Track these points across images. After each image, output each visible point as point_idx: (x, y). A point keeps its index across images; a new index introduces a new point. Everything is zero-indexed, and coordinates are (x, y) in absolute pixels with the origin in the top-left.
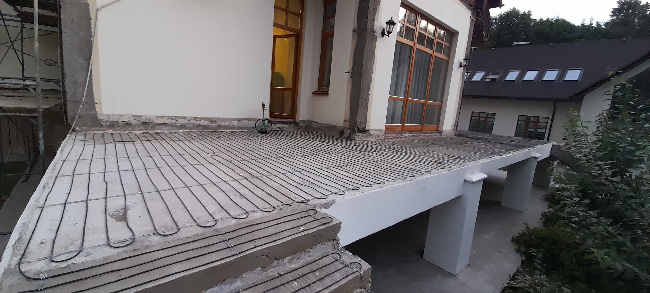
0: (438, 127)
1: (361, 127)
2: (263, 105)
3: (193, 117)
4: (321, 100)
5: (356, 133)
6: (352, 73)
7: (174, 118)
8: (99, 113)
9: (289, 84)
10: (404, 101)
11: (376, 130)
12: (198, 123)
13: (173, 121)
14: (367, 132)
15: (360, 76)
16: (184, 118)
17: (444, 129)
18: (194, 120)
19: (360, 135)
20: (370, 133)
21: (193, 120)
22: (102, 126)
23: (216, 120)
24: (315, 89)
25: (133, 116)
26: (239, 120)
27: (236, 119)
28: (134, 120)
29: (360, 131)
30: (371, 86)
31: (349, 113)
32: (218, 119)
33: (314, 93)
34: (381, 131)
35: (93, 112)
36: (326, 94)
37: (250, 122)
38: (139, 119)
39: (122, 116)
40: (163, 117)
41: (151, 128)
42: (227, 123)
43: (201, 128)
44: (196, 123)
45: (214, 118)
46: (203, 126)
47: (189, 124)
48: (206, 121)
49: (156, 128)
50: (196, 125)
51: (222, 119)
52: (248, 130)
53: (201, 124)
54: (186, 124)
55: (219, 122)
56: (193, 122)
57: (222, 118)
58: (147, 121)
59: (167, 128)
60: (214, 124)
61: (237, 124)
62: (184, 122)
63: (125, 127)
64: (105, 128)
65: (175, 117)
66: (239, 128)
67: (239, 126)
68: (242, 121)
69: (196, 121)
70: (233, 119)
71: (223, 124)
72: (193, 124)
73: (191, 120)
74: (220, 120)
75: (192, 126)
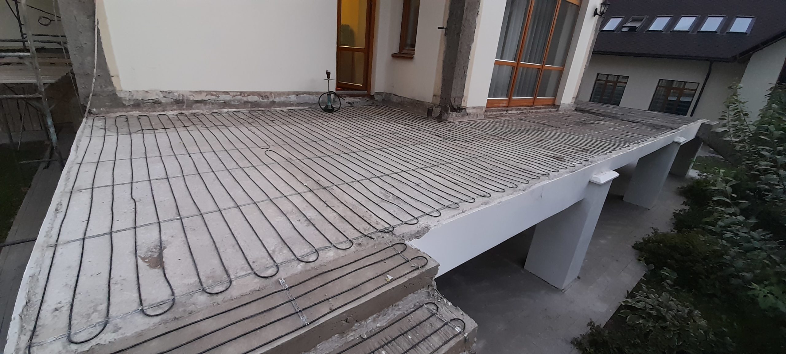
0: (555, 99)
1: (455, 105)
2: (328, 74)
3: (238, 92)
4: (403, 65)
5: (450, 112)
6: (447, 29)
7: (214, 93)
8: (118, 88)
9: (360, 44)
10: (514, 67)
11: (474, 108)
12: (245, 99)
13: (214, 97)
14: (463, 111)
15: (458, 34)
16: (227, 93)
17: (562, 102)
18: (241, 95)
19: (454, 114)
20: (467, 111)
21: (239, 95)
22: (124, 106)
23: (268, 94)
24: (396, 50)
25: (162, 92)
26: (297, 94)
27: (294, 93)
28: (164, 97)
29: (454, 110)
30: (473, 47)
31: (440, 85)
32: (271, 93)
33: (394, 56)
34: (481, 108)
35: (110, 88)
36: (410, 57)
37: (311, 97)
38: (170, 96)
39: (147, 92)
40: (200, 92)
41: (186, 107)
42: (283, 99)
43: (249, 106)
44: (243, 100)
45: (265, 93)
46: (251, 102)
47: (234, 101)
48: (256, 96)
49: (193, 107)
50: (243, 102)
51: (276, 94)
52: (310, 106)
53: (250, 100)
54: (231, 101)
55: (272, 97)
56: (239, 97)
57: (276, 92)
58: (181, 99)
59: (207, 107)
60: (265, 101)
61: (296, 99)
62: (227, 98)
63: (155, 107)
64: (129, 109)
65: (216, 92)
66: (299, 104)
67: (298, 102)
68: (302, 96)
69: (243, 96)
70: (289, 93)
71: (277, 100)
72: (239, 101)
73: (236, 95)
74: (273, 95)
75: (238, 103)
